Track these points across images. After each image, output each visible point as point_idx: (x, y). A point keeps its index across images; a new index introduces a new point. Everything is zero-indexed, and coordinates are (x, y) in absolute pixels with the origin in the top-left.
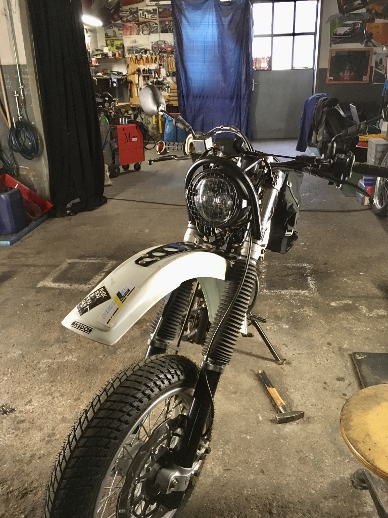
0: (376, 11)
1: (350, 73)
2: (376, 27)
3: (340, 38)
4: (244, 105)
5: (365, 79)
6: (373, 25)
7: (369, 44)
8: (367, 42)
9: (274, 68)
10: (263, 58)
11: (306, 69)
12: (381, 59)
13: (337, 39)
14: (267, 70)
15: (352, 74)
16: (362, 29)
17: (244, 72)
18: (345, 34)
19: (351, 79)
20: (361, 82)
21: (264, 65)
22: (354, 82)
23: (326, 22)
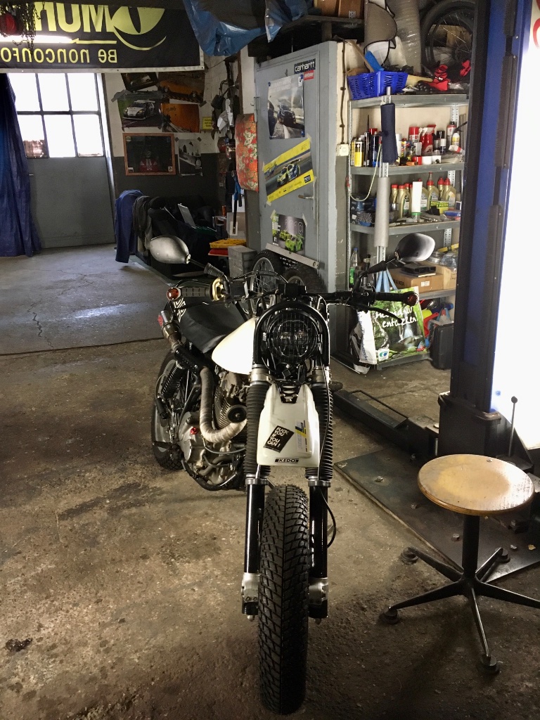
0: (169, 89)
1: (152, 162)
2: (172, 109)
3: (133, 120)
4: (21, 204)
5: (171, 169)
6: (168, 106)
7: (167, 128)
8: (165, 127)
9: (52, 155)
10: (35, 142)
11: (95, 157)
12: (185, 147)
13: (128, 121)
14: (43, 157)
15: (155, 163)
16: (156, 110)
17: (15, 161)
18: (137, 116)
19: (155, 169)
20: (168, 174)
21: (37, 151)
22: (159, 174)
23: (113, 100)
